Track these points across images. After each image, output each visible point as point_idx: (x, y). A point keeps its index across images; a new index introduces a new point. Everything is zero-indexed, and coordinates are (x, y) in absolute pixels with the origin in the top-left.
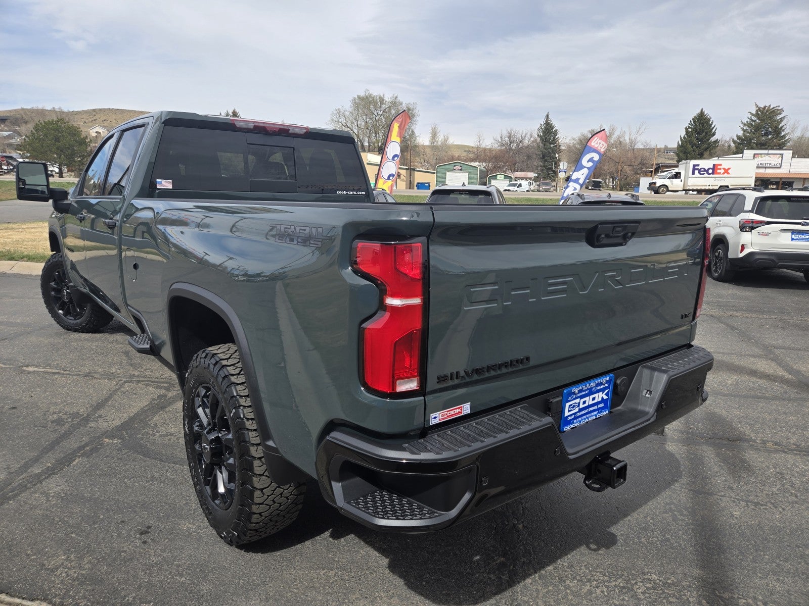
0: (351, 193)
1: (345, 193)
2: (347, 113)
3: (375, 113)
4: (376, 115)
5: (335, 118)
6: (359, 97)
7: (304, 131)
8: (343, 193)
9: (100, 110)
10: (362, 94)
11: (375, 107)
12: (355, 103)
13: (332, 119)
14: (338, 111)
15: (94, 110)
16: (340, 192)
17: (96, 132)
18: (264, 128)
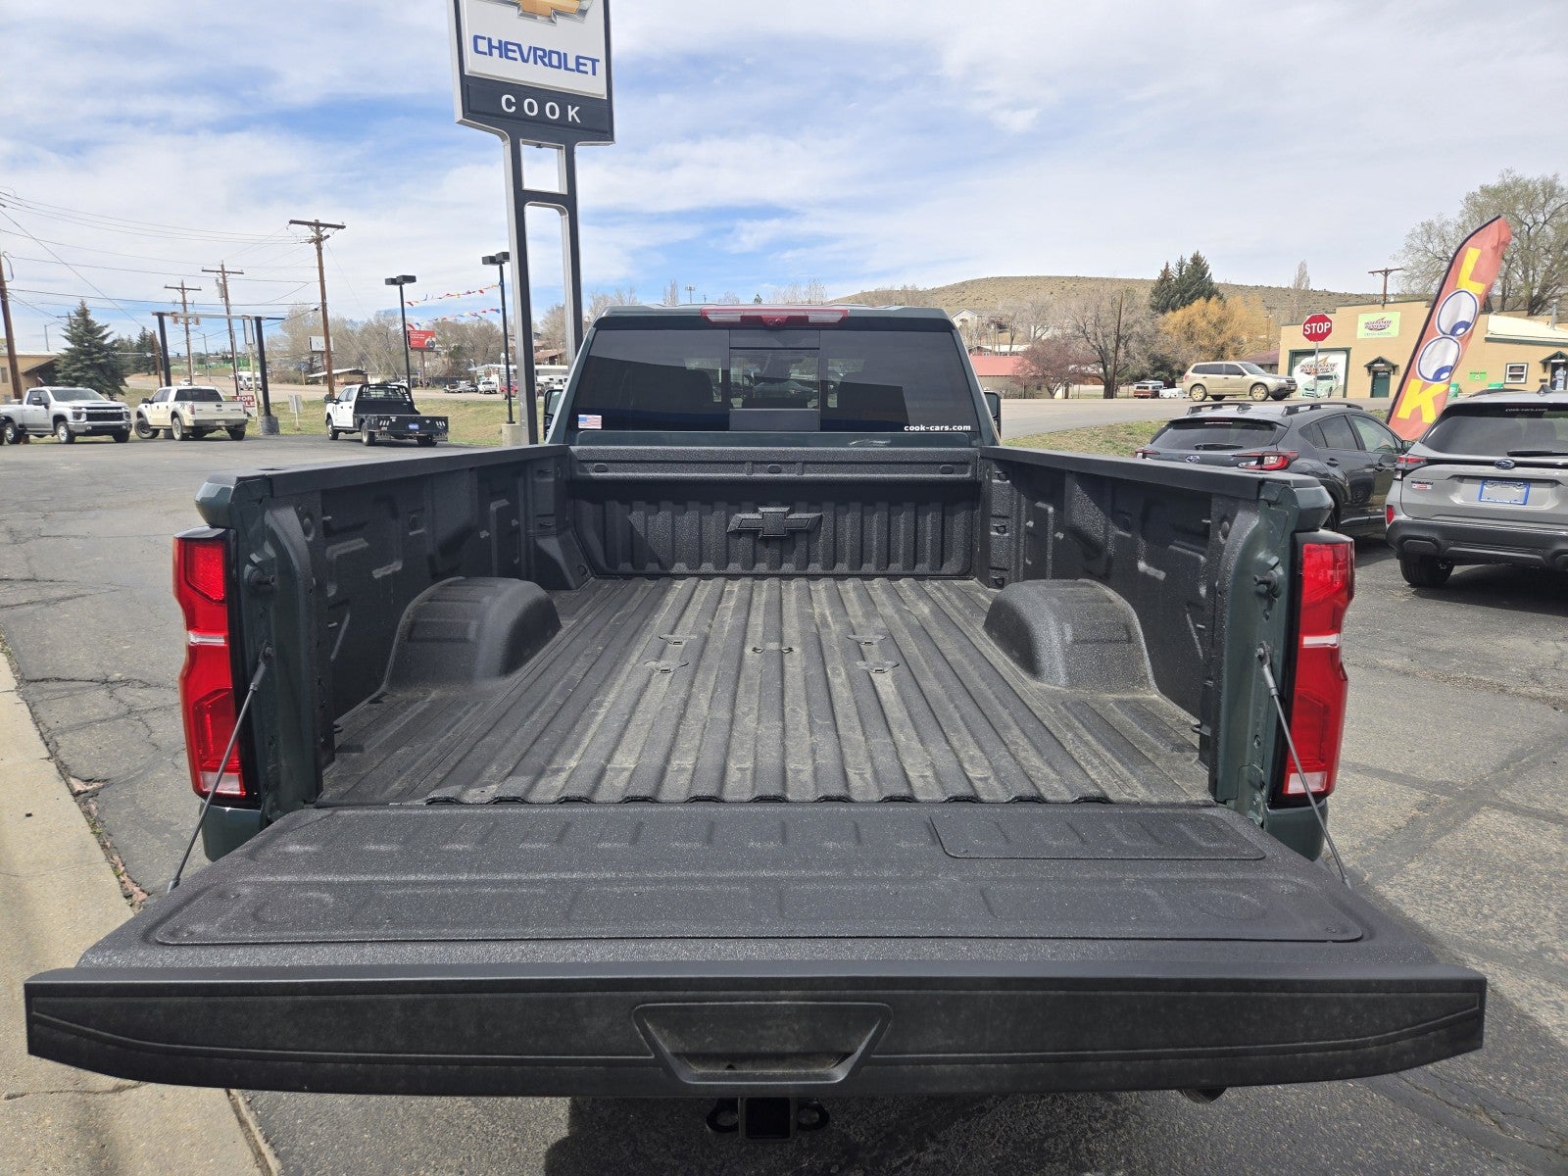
0: (937, 428)
1: (923, 428)
2: (1451, 229)
3: (1529, 221)
4: (1531, 225)
5: (1417, 243)
6: (1485, 190)
7: (838, 317)
8: (917, 428)
9: (973, 282)
10: (1494, 182)
11: (1529, 209)
12: (1475, 204)
13: (1410, 247)
14: (1428, 228)
15: (964, 284)
16: (912, 428)
17: (962, 320)
18: (759, 318)
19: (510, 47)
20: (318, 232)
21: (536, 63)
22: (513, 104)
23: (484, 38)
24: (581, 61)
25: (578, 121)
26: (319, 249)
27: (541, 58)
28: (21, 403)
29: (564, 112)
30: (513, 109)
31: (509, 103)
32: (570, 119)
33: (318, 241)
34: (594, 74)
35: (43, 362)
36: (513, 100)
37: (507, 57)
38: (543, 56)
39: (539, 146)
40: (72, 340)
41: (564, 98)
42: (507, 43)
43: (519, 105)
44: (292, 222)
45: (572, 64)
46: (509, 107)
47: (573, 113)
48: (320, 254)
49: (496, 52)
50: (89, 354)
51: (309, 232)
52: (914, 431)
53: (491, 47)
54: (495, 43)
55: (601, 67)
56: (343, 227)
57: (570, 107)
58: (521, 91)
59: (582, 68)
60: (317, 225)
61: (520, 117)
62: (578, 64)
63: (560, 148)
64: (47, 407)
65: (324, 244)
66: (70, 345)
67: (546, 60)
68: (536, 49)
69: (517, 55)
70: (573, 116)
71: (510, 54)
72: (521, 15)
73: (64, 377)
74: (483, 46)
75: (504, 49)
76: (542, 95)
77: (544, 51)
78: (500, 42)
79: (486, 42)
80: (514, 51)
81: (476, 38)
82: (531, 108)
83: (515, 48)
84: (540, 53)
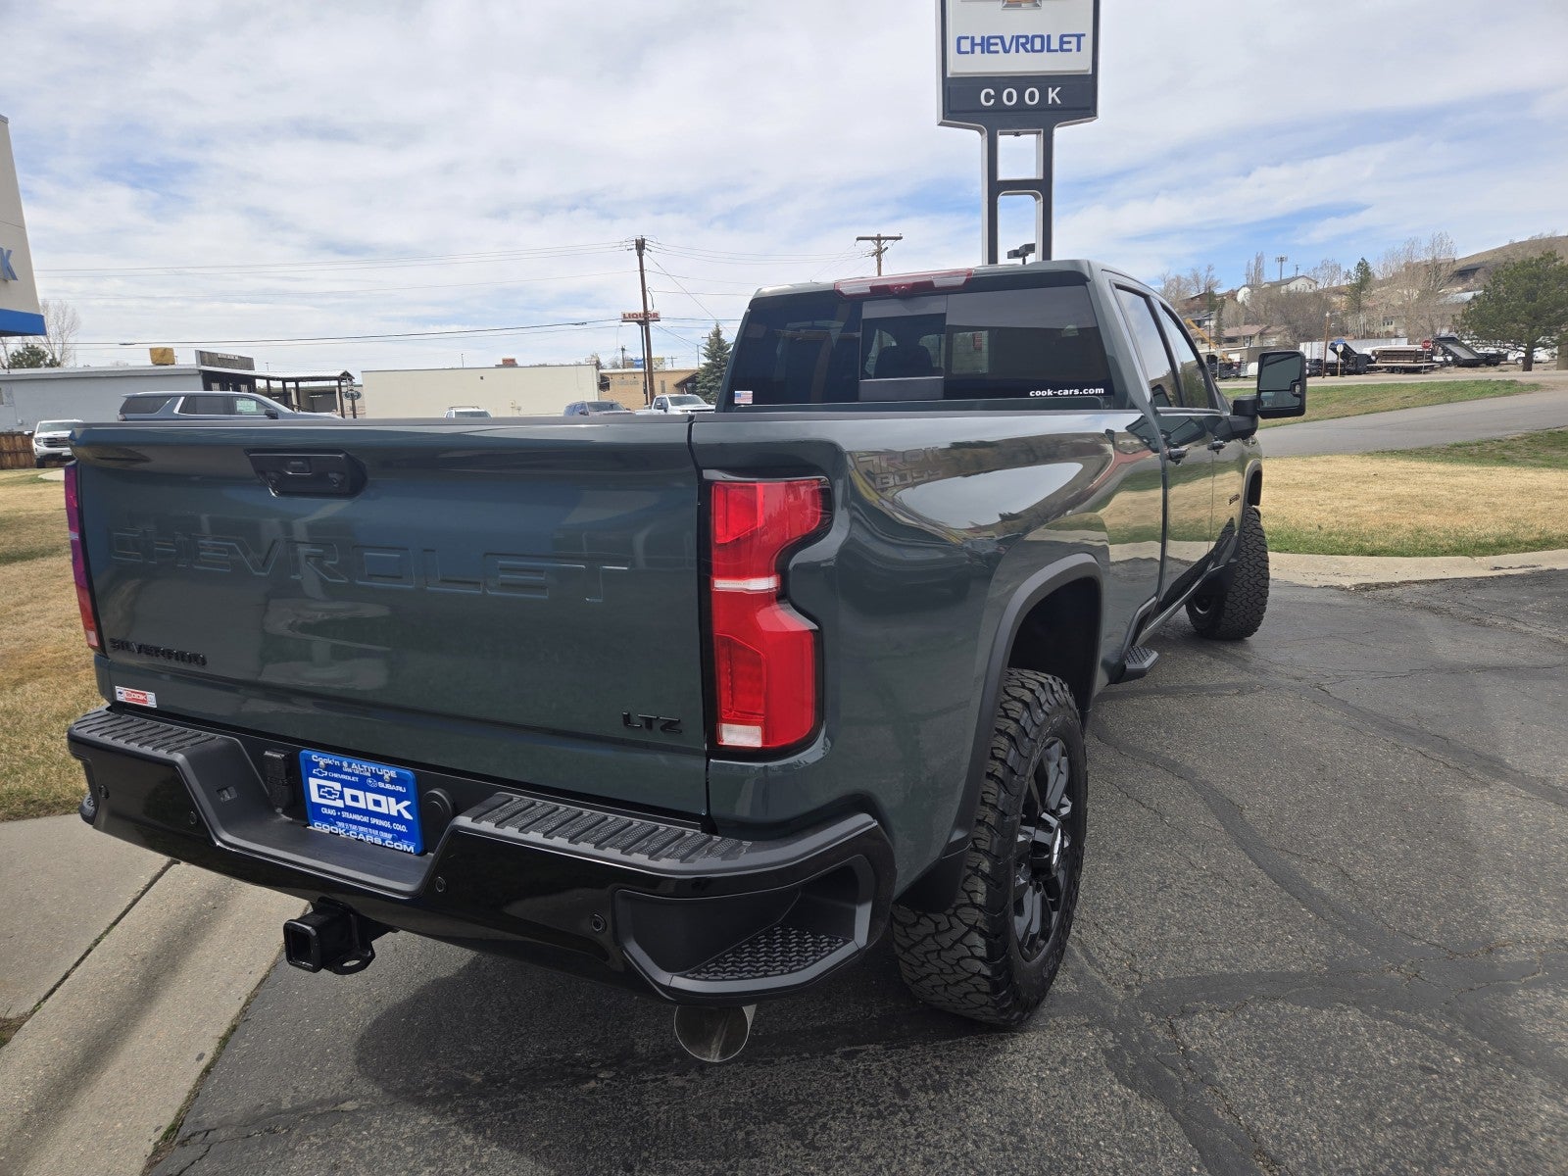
0: (1066, 392)
1: (1050, 393)
7: (961, 280)
8: (1044, 393)
16: (1038, 393)
18: (886, 288)
19: (992, 41)
20: (879, 245)
21: (1017, 51)
22: (993, 97)
23: (967, 38)
24: (1065, 39)
25: (1059, 102)
26: (879, 261)
27: (1023, 45)
28: (650, 408)
29: (1044, 95)
30: (992, 101)
31: (988, 97)
32: (1050, 102)
33: (879, 253)
34: (1079, 49)
35: (688, 375)
36: (992, 93)
37: (989, 52)
38: (1024, 43)
39: (1017, 134)
40: (709, 357)
41: (1043, 81)
42: (989, 38)
43: (998, 97)
44: (858, 239)
45: (1055, 45)
46: (987, 100)
47: (1054, 94)
48: (879, 265)
49: (978, 49)
50: (719, 367)
51: (872, 246)
52: (1041, 396)
53: (973, 45)
54: (978, 40)
55: (1087, 42)
56: (900, 238)
57: (1050, 89)
58: (998, 82)
59: (1065, 47)
60: (879, 239)
61: (999, 109)
62: (1062, 43)
63: (1038, 133)
64: (666, 411)
65: (883, 256)
66: (707, 361)
67: (1029, 46)
68: (1018, 37)
69: (999, 48)
70: (1053, 99)
71: (992, 48)
72: (1006, 6)
73: (702, 387)
74: (966, 45)
75: (986, 44)
76: (1020, 82)
77: (1026, 37)
78: (983, 38)
79: (969, 41)
80: (997, 44)
81: (959, 39)
82: (1010, 97)
83: (998, 41)
84: (1022, 40)
